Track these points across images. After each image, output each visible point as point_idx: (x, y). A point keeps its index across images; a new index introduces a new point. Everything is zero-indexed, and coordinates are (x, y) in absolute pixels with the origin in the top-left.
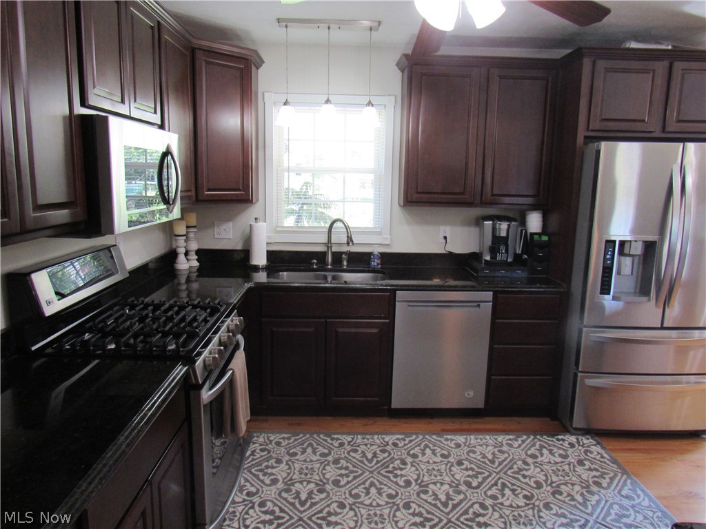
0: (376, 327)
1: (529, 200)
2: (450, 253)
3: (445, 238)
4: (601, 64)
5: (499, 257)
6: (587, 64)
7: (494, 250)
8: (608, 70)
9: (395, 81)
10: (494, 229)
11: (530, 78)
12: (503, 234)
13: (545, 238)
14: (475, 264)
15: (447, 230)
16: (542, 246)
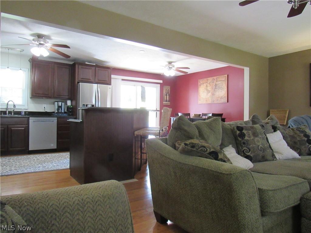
0: (24, 128)
1: (67, 97)
2: (46, 112)
3: (45, 107)
4: (80, 66)
5: (59, 111)
6: (77, 66)
7: (58, 110)
8: (82, 68)
9: (28, 65)
10: (58, 104)
11: (64, 68)
12: (60, 105)
13: (72, 107)
14: (54, 114)
15: (45, 105)
16: (71, 108)
